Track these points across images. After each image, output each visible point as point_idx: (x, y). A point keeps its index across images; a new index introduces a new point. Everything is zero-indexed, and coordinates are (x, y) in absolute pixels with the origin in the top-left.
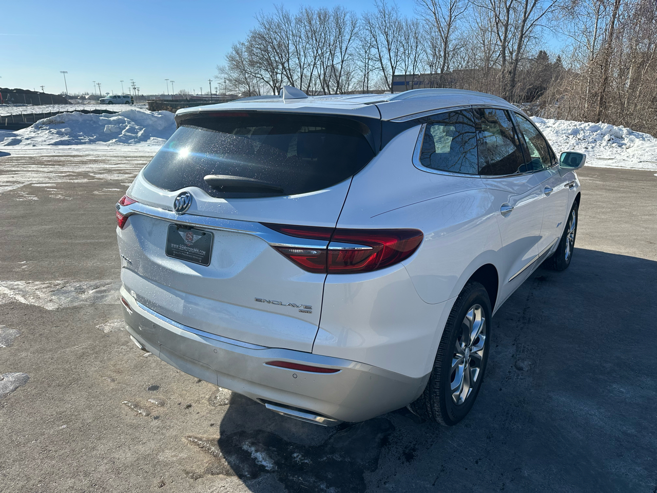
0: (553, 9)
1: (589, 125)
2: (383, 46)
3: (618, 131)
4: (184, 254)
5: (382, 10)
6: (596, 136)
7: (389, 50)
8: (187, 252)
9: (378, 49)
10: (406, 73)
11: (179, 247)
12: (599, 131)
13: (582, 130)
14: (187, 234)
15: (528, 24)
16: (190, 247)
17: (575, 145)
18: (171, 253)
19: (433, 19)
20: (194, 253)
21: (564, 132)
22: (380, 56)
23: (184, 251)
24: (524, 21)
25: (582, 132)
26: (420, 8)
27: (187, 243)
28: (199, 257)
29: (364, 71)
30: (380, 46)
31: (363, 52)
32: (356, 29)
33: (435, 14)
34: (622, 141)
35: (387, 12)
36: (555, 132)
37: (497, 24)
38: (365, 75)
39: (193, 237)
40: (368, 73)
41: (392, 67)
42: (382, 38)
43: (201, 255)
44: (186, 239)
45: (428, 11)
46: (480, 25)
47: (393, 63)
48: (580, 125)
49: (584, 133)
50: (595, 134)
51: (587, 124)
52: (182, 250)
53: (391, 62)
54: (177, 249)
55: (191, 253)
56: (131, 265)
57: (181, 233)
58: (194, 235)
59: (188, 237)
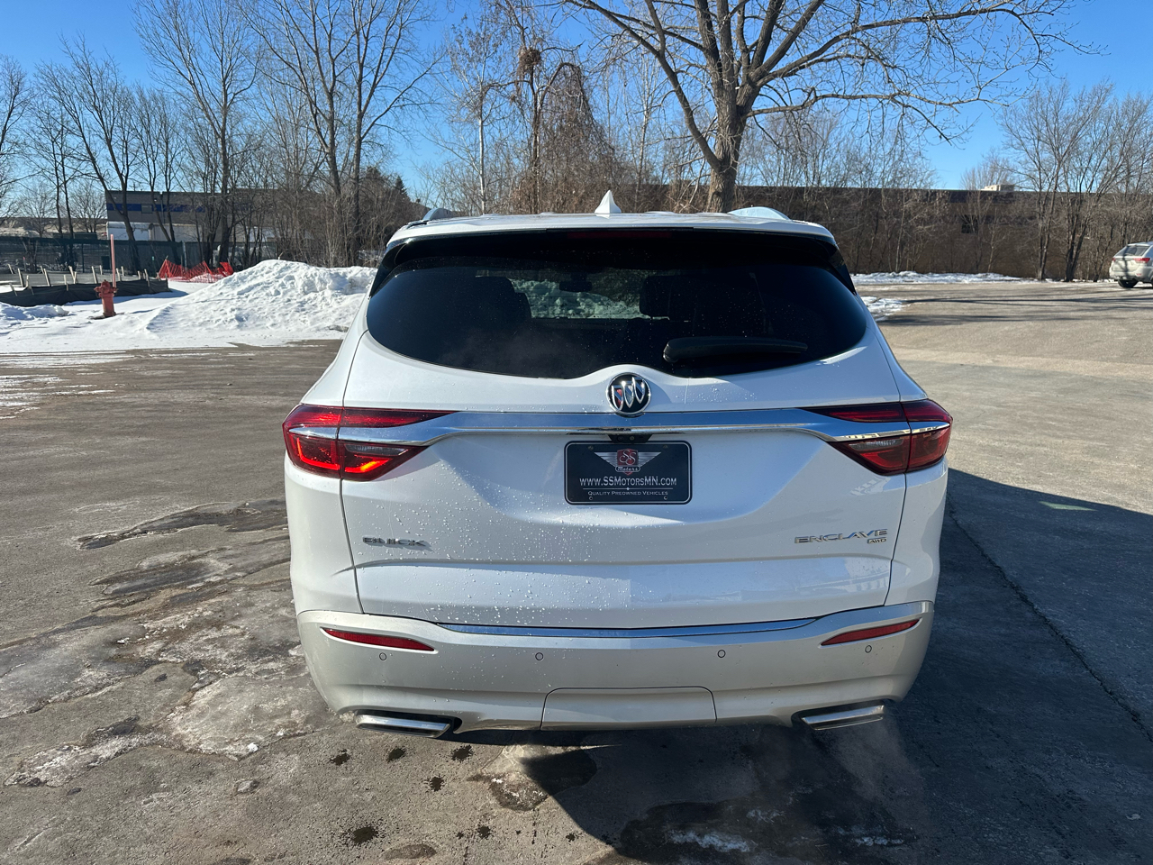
0: (402, 103)
1: (532, 285)
2: (93, 132)
4: (618, 493)
5: (81, 63)
7: (109, 141)
8: (626, 486)
9: (83, 137)
10: (152, 188)
11: (602, 481)
12: (547, 294)
14: (620, 454)
15: (366, 123)
16: (634, 475)
19: (189, 91)
20: (647, 486)
22: (90, 153)
23: (617, 486)
24: (361, 116)
26: (160, 71)
27: (624, 471)
28: (661, 491)
29: (55, 179)
30: (86, 133)
31: (46, 140)
32: (24, 94)
33: (193, 84)
35: (93, 68)
37: (315, 117)
38: (58, 187)
39: (636, 457)
40: (65, 182)
41: (120, 175)
42: (89, 118)
43: (666, 486)
44: (619, 464)
45: (178, 77)
46: (275, 114)
47: (121, 167)
48: (520, 284)
50: (542, 297)
52: (613, 486)
53: (116, 165)
54: (597, 486)
55: (638, 486)
56: (422, 550)
57: (605, 456)
58: (640, 454)
59: (624, 459)
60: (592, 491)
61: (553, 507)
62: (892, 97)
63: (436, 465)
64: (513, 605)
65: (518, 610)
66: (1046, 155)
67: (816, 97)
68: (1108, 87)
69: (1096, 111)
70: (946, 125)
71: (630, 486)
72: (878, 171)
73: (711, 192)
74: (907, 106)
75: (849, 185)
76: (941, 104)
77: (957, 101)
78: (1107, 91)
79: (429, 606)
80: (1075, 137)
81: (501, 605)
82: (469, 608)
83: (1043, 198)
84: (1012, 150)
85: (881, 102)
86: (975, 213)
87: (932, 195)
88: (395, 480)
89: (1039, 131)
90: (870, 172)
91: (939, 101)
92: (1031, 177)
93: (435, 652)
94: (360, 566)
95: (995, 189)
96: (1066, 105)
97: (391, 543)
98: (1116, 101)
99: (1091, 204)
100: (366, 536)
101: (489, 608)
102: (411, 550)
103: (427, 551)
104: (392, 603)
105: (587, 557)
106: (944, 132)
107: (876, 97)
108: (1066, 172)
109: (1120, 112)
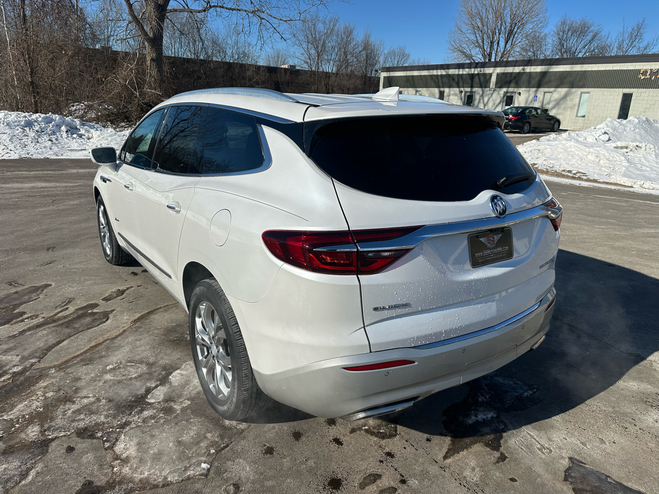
1: (40, 116)
3: (71, 122)
4: (489, 258)
6: (52, 127)
11: (483, 254)
12: (53, 122)
13: (35, 121)
14: (488, 238)
16: (493, 248)
17: (37, 137)
18: (477, 263)
20: (499, 252)
21: (16, 124)
23: (489, 255)
25: (36, 124)
27: (490, 246)
28: (504, 254)
34: (78, 132)
36: (5, 124)
39: (493, 238)
43: (505, 251)
44: (488, 243)
48: (30, 116)
49: (39, 125)
50: (51, 125)
51: (37, 115)
52: (487, 255)
54: (482, 257)
55: (496, 253)
56: (406, 308)
57: (482, 239)
58: (495, 236)
59: (489, 240)
60: (481, 259)
61: (467, 271)
62: (253, 12)
63: (418, 258)
64: (451, 327)
65: (453, 330)
66: (313, 51)
67: (210, 6)
68: (337, 18)
69: (332, 30)
70: (284, 32)
71: (493, 254)
72: (229, 52)
73: (148, 58)
74: (263, 19)
75: (214, 59)
76: (281, 20)
77: (289, 19)
78: (337, 20)
79: (410, 339)
80: (324, 42)
81: (446, 329)
82: (430, 335)
83: (312, 73)
84: (296, 46)
85: (247, 14)
86: (282, 80)
87: (258, 68)
88: (394, 270)
89: (308, 37)
90: (225, 53)
91: (280, 18)
92: (307, 63)
93: (416, 363)
94: (367, 326)
95: (287, 67)
96: (319, 25)
97: (391, 308)
98: (341, 26)
99: (333, 78)
100: (375, 306)
101: (440, 332)
102: (402, 309)
103: (409, 308)
104: (389, 342)
105: (481, 294)
106: (283, 36)
107: (246, 11)
108: (321, 61)
109: (342, 32)
